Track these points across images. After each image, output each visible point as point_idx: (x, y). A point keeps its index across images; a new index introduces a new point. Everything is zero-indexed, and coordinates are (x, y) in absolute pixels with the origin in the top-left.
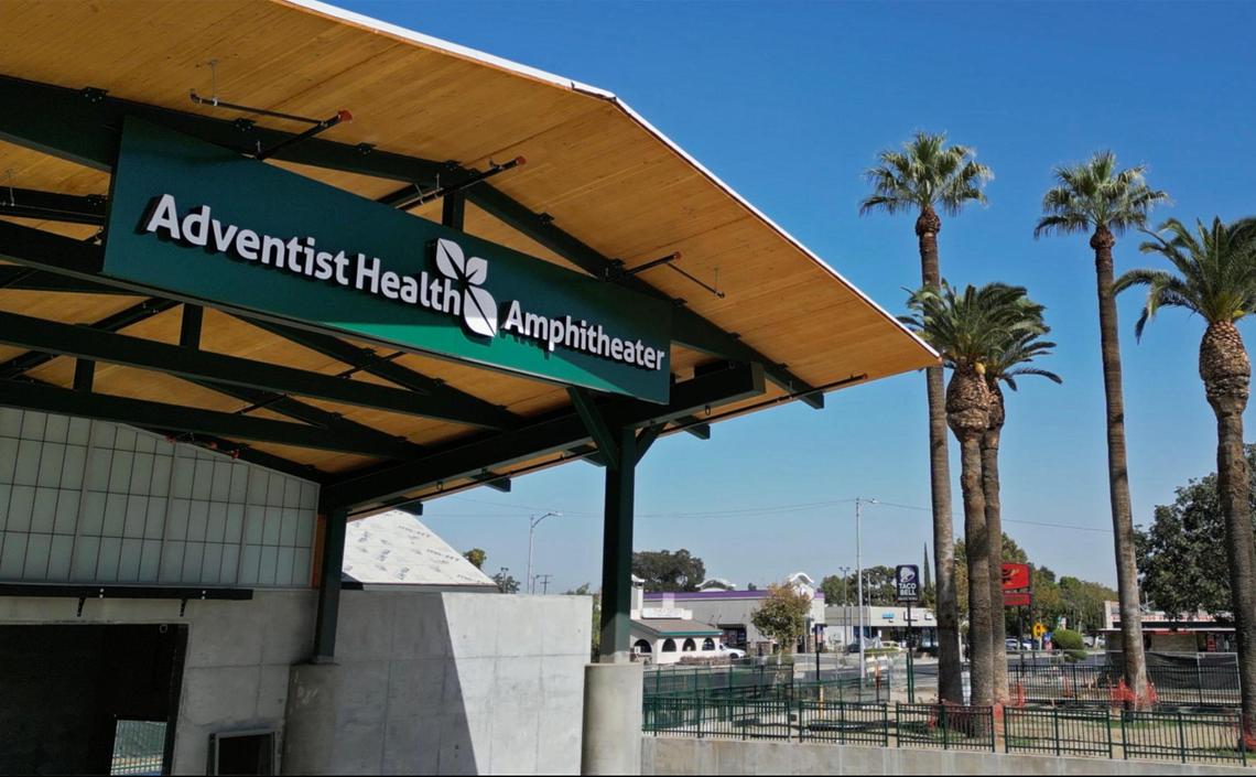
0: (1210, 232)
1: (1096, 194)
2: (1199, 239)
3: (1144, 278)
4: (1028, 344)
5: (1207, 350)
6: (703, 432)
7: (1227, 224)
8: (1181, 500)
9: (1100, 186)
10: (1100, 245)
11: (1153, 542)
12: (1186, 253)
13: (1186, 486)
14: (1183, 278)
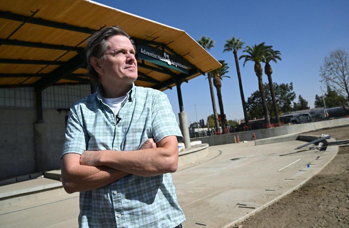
0: (254, 47)
1: (233, 44)
2: (253, 49)
3: (244, 56)
4: (224, 72)
5: (256, 67)
6: (187, 82)
7: (257, 45)
8: (252, 95)
9: (234, 42)
10: (235, 53)
11: (248, 103)
12: (250, 51)
13: (253, 93)
14: (250, 55)
